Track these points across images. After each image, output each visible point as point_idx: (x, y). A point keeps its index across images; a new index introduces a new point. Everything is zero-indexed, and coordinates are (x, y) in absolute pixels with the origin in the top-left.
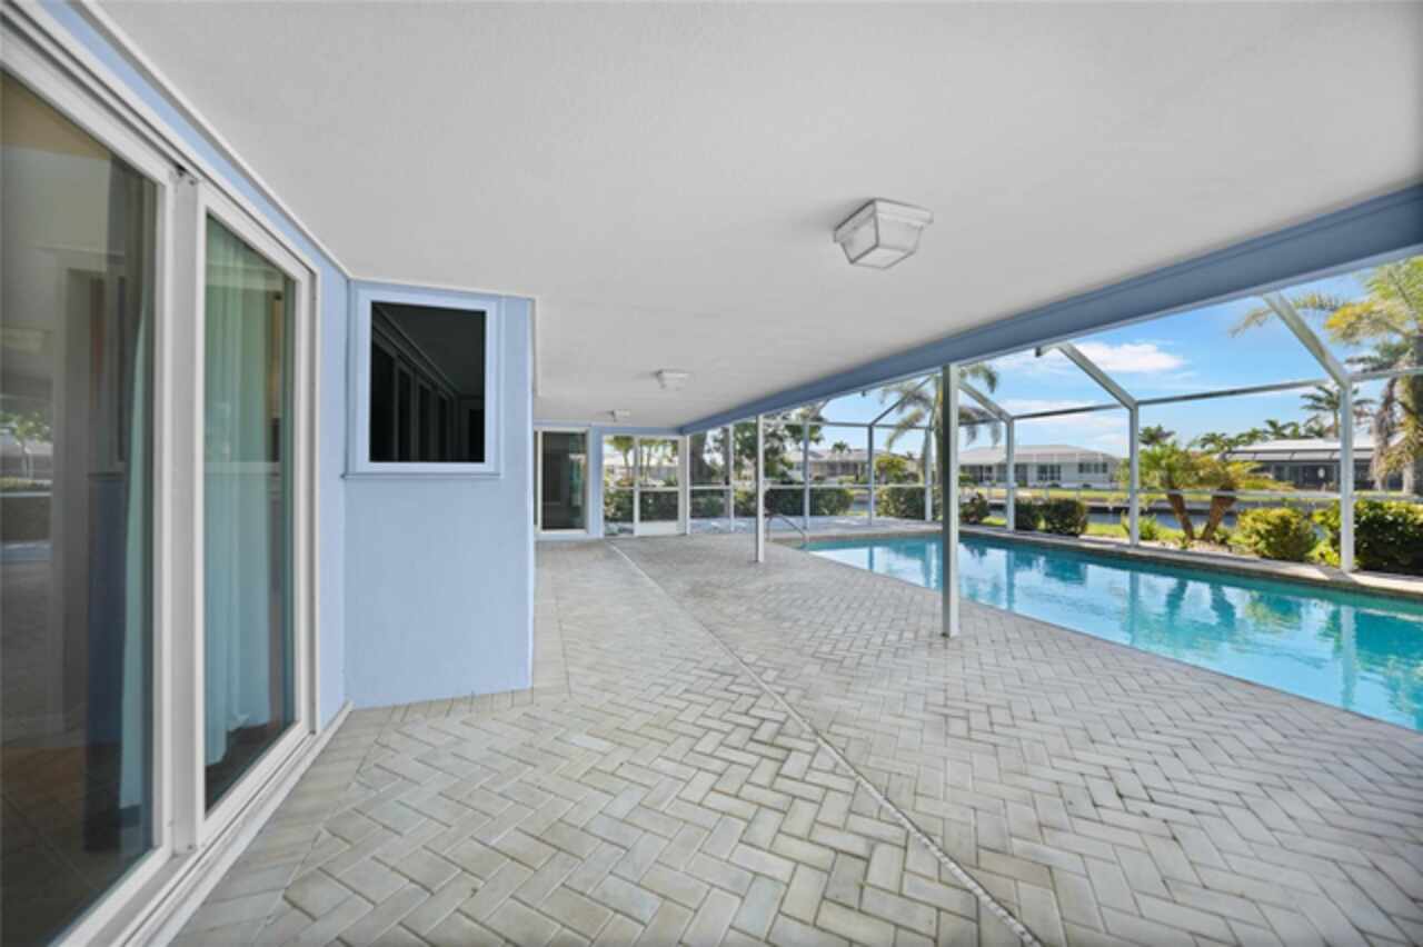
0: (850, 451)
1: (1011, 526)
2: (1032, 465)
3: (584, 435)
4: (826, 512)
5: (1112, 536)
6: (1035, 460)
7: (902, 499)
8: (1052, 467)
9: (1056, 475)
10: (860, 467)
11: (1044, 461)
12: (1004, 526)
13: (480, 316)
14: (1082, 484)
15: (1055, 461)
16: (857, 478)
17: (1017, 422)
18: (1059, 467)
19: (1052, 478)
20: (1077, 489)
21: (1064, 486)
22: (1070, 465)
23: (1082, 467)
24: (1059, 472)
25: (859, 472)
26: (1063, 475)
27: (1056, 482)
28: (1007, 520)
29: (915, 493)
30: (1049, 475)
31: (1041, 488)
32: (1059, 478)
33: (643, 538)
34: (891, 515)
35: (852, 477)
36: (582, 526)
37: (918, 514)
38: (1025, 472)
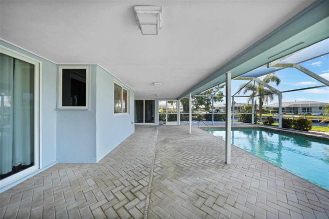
0: (237, 104)
1: (280, 126)
2: (300, 107)
3: (154, 101)
4: (223, 120)
5: (324, 132)
6: (301, 106)
7: (245, 117)
8: (308, 108)
9: (309, 111)
10: (240, 108)
11: (304, 106)
12: (278, 126)
13: (85, 70)
14: (321, 113)
15: (309, 106)
16: (239, 111)
17: (282, 93)
18: (311, 108)
19: (308, 112)
20: (319, 115)
21: (313, 114)
22: (315, 108)
23: (320, 108)
24: (311, 110)
25: (240, 109)
26: (312, 111)
27: (309, 113)
28: (279, 124)
29: (249, 116)
30: (307, 111)
31: (304, 115)
32: (311, 112)
33: (167, 126)
34: (241, 122)
35: (238, 111)
36: (154, 122)
37: (250, 122)
38: (297, 110)
